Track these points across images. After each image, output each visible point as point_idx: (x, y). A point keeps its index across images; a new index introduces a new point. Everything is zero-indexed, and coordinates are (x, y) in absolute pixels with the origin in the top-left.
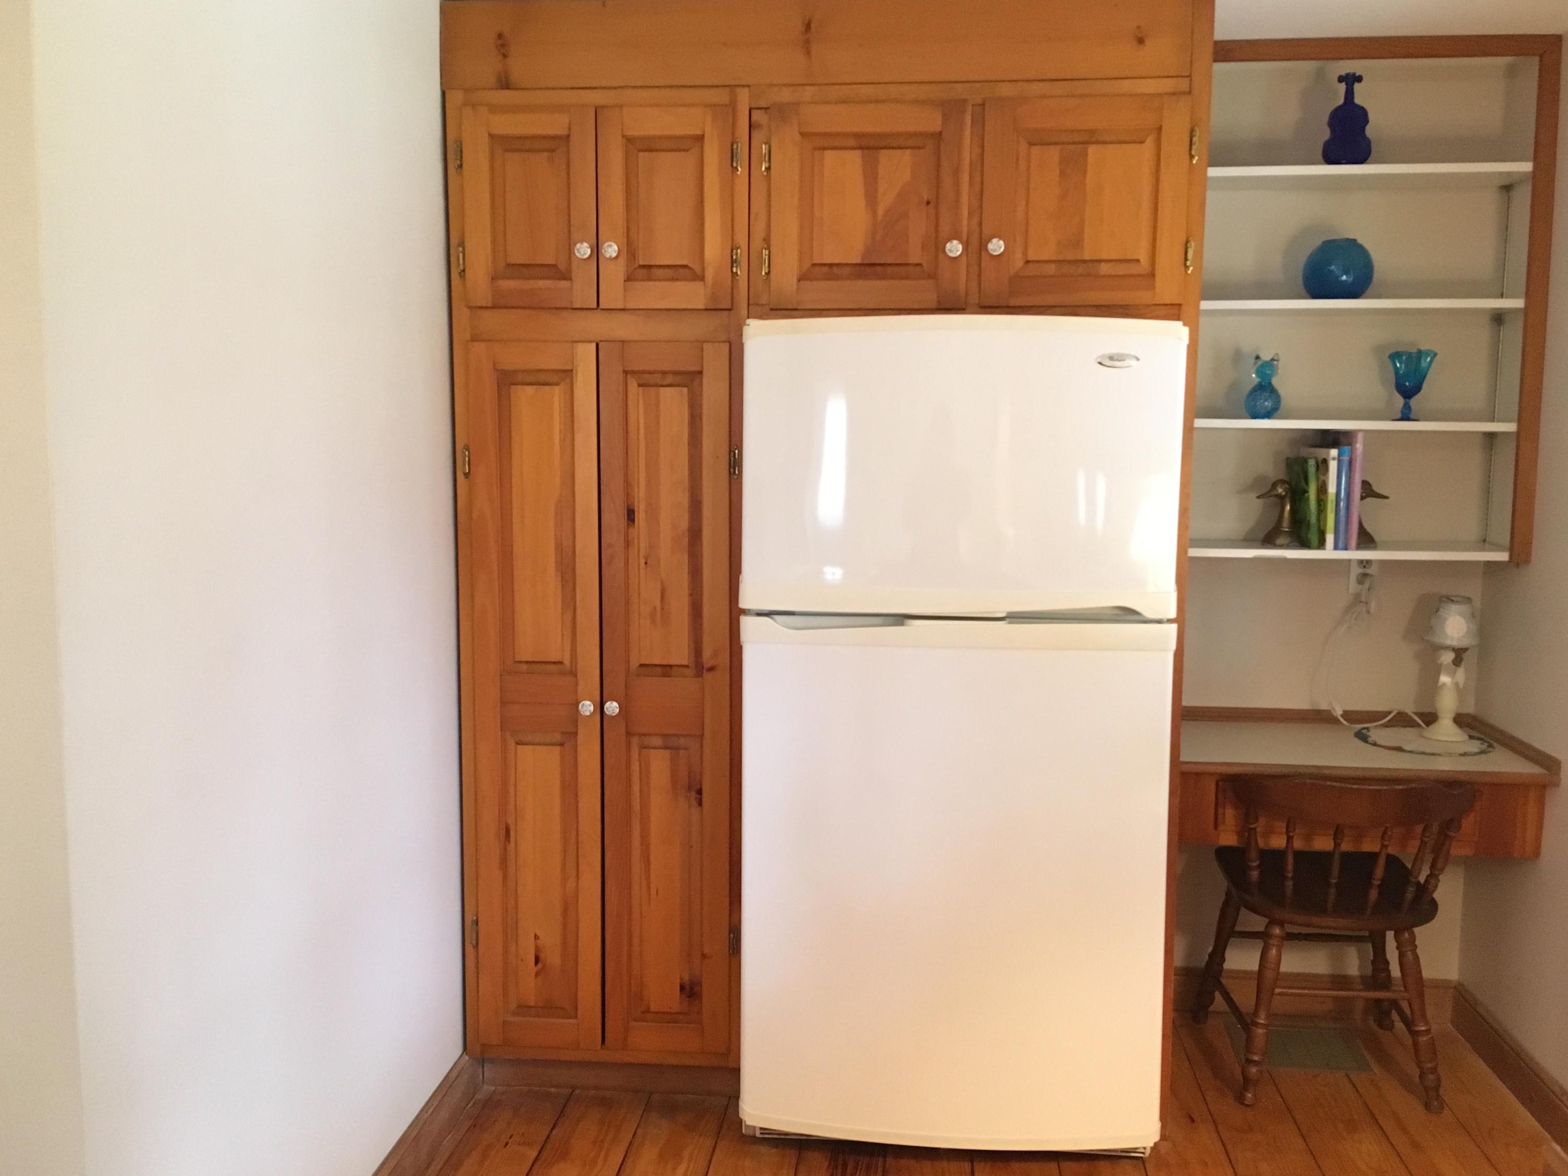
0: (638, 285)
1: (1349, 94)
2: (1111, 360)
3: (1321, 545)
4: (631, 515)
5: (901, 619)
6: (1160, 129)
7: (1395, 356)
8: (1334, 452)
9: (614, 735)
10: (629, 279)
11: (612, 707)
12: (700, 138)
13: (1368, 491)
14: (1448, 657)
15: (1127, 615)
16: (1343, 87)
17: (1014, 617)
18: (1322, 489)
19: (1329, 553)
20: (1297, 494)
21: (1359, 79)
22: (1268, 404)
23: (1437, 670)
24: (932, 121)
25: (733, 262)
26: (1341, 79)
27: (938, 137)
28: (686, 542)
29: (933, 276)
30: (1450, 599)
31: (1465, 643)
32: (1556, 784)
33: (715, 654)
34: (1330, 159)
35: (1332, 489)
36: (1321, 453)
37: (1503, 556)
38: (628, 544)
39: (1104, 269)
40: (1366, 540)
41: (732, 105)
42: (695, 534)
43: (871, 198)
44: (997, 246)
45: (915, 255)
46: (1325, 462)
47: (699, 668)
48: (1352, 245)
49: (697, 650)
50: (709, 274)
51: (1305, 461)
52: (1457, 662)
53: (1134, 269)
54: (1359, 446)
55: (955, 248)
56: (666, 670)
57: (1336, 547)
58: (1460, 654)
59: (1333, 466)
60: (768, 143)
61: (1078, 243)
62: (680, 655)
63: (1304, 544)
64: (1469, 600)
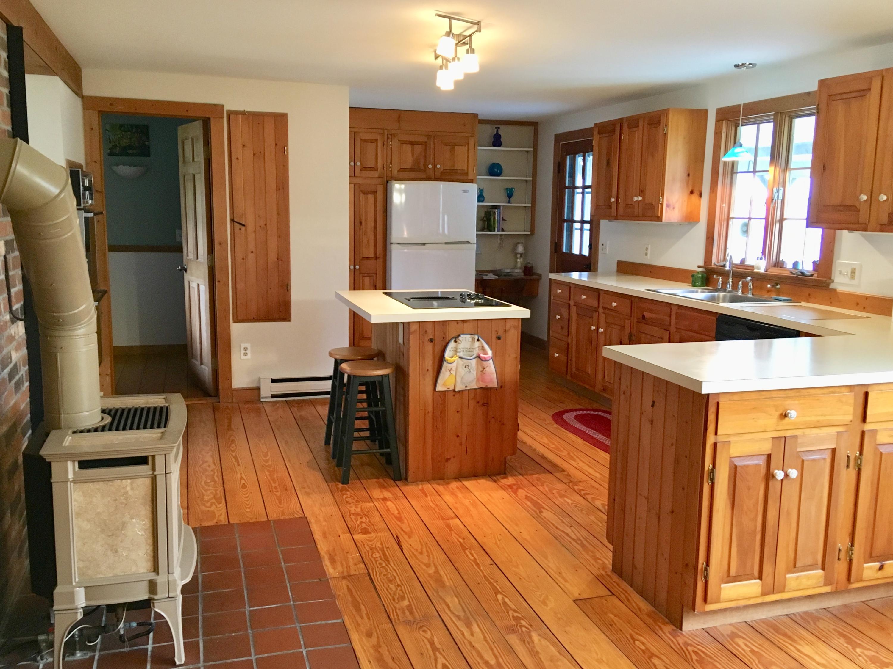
0: (363, 172)
1: (497, 131)
2: (465, 191)
3: (494, 231)
4: (361, 223)
5: (424, 244)
6: (468, 143)
7: (507, 189)
8: (497, 210)
9: (357, 273)
10: (361, 170)
11: (357, 267)
12: (377, 140)
13: (503, 220)
14: (519, 256)
15: (468, 242)
16: (496, 130)
17: (446, 243)
18: (494, 218)
19: (496, 232)
20: (489, 220)
21: (499, 128)
22: (482, 199)
23: (517, 258)
24: (424, 139)
25: (384, 167)
26: (496, 128)
27: (426, 142)
28: (373, 229)
29: (425, 171)
30: (519, 243)
31: (522, 252)
32: (541, 279)
33: (380, 254)
34: (494, 146)
35: (496, 218)
36: (494, 210)
37: (529, 233)
38: (360, 230)
39: (459, 172)
40: (503, 230)
41: (384, 133)
42: (375, 227)
43: (413, 155)
44: (438, 166)
45: (422, 167)
46: (495, 212)
47: (376, 258)
48: (498, 164)
49: (375, 254)
50: (379, 170)
51: (490, 212)
52: (521, 257)
53: (464, 172)
54: (502, 209)
55: (430, 166)
56: (368, 258)
57: (498, 231)
58: (521, 254)
59: (496, 213)
60: (391, 142)
61: (454, 166)
62: (372, 255)
63: (491, 231)
64: (522, 243)
